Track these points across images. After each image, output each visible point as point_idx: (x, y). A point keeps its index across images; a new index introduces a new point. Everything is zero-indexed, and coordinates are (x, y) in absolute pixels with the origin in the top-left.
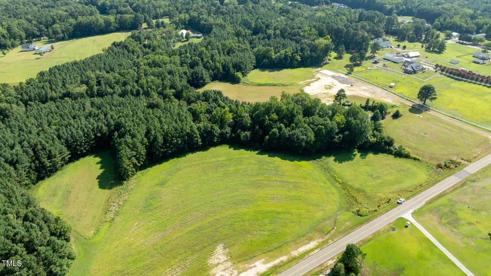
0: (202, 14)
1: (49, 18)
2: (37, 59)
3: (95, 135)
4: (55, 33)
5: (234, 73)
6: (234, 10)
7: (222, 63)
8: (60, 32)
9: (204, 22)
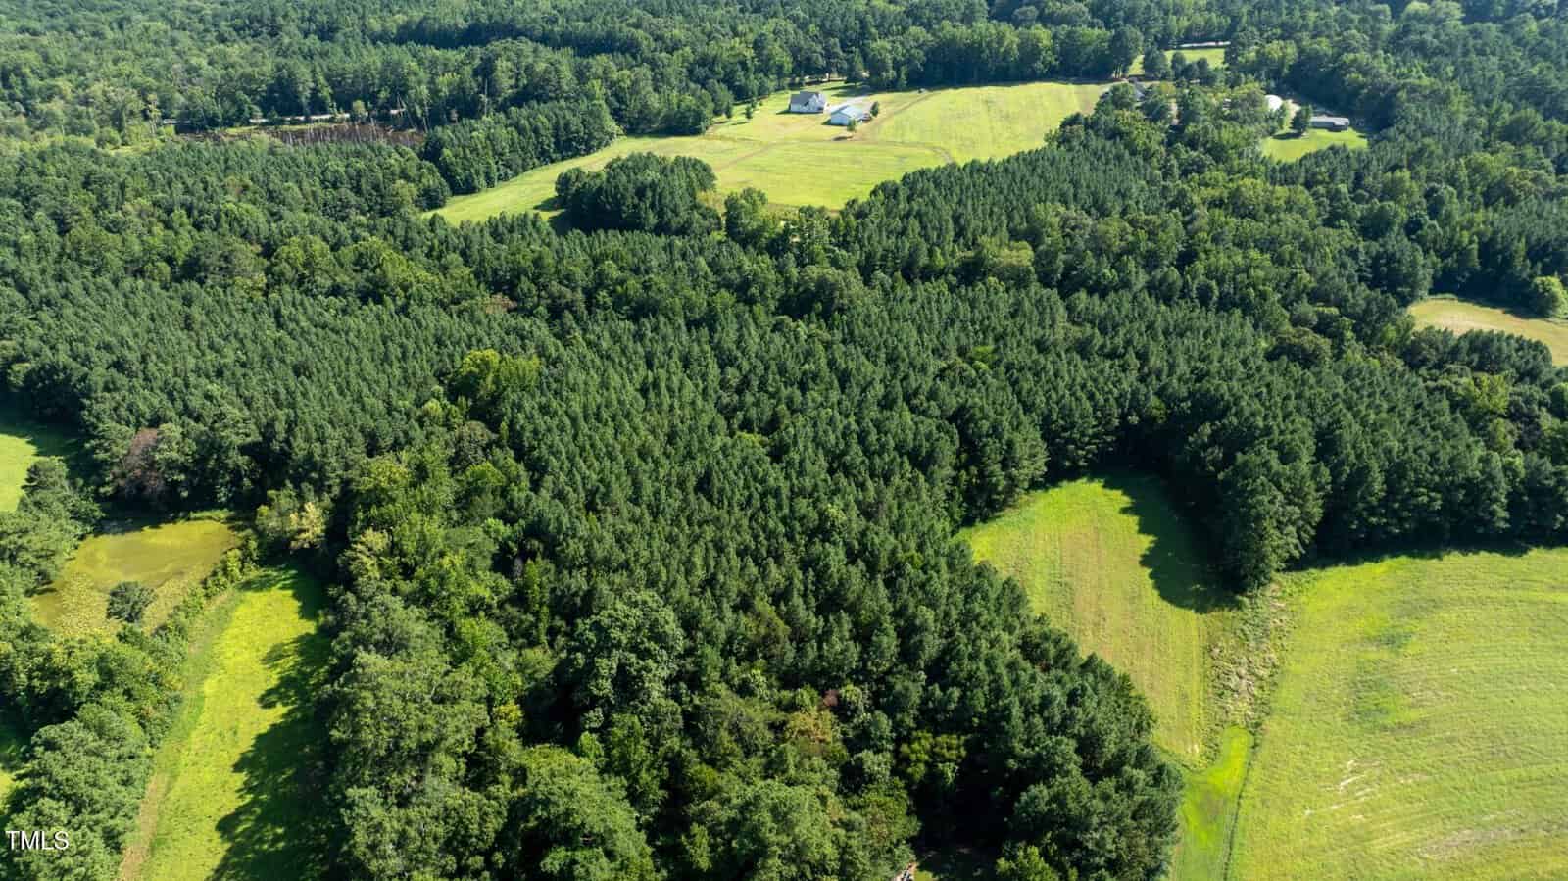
0: (1348, 48)
1: (852, 21)
2: (839, 139)
3: (1123, 417)
4: (875, 65)
5: (1531, 277)
6: (1471, 42)
7: (1479, 234)
8: (890, 63)
9: (1361, 78)
